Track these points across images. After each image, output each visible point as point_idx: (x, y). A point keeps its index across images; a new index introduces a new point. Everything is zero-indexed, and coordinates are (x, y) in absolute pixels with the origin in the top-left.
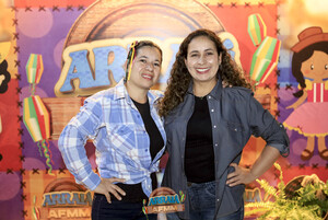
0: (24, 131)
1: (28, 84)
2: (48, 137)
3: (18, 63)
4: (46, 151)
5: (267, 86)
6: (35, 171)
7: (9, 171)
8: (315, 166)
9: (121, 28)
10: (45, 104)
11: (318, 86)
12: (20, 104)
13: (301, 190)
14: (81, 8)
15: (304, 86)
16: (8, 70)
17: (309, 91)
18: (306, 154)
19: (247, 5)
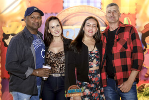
13: (144, 89)
14: (56, 13)
17: (148, 49)
18: (147, 75)
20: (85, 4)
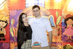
0: (10, 34)
1: (11, 25)
2: (15, 36)
3: (9, 21)
4: (15, 39)
5: (59, 26)
6: (12, 43)
7: (7, 43)
8: (69, 42)
9: (30, 14)
10: (15, 29)
11: (70, 26)
12: (10, 29)
13: (67, 47)
14: (22, 10)
15: (67, 26)
16: (7, 22)
17: (68, 27)
18: (67, 40)
19: (55, 10)
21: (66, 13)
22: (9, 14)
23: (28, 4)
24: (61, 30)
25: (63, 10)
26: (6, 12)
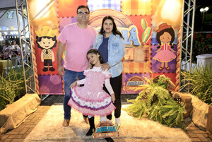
5: (148, 44)
7: (57, 74)
8: (164, 73)
9: (96, 24)
11: (166, 45)
13: (159, 80)
15: (160, 44)
17: (162, 46)
18: (161, 69)
19: (141, 15)
20: (107, 8)
21: (159, 21)
22: (58, 25)
23: (92, 6)
24: (150, 52)
25: (154, 17)
26: (54, 22)
